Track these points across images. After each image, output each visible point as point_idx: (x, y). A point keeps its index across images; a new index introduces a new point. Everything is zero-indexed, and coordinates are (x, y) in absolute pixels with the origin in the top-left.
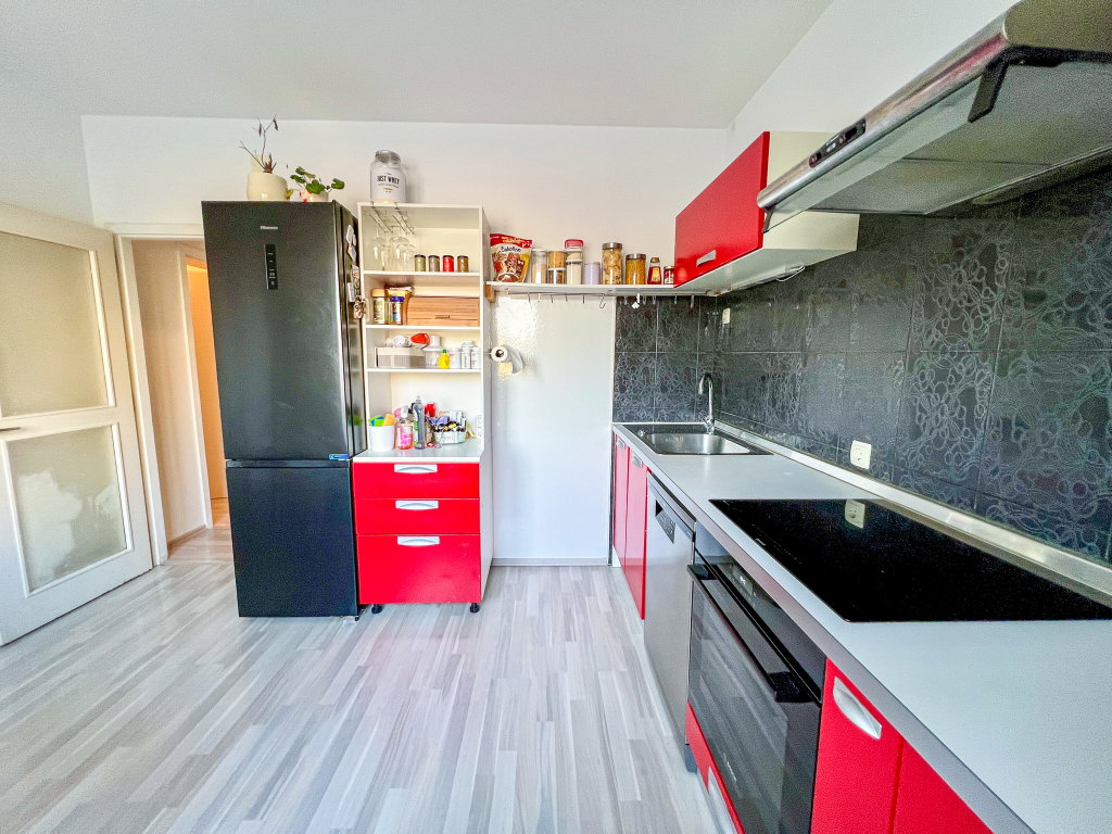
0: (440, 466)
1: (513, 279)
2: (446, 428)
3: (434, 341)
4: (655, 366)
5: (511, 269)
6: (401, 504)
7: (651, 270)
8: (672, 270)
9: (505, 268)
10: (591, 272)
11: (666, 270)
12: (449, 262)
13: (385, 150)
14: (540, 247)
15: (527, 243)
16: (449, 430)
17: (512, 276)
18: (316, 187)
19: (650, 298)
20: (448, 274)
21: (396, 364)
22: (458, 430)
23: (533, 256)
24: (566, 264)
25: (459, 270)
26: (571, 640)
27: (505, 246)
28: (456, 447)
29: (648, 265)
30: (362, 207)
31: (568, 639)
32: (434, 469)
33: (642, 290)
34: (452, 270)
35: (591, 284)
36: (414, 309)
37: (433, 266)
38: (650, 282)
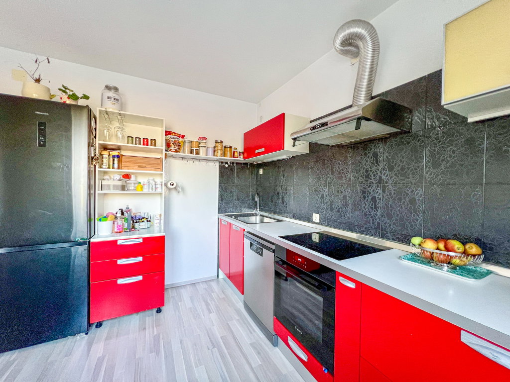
0: (144, 239)
1: (176, 151)
2: (141, 221)
3: (133, 178)
4: (235, 190)
5: (176, 147)
6: (120, 262)
7: (234, 152)
8: (242, 153)
9: (173, 146)
10: (211, 151)
11: (240, 153)
12: (146, 141)
13: (112, 84)
14: (188, 138)
15: (183, 137)
16: (142, 222)
17: (176, 150)
18: (74, 97)
19: (233, 163)
20: (146, 146)
21: (114, 189)
22: (148, 221)
23: (184, 142)
24: (199, 147)
25: (151, 145)
26: (211, 313)
27: (172, 137)
28: (146, 230)
29: (233, 150)
30: (99, 110)
31: (210, 312)
32: (141, 241)
33: (230, 160)
34: (147, 145)
35: (210, 156)
36: (126, 162)
37: (138, 142)
38: (234, 157)
